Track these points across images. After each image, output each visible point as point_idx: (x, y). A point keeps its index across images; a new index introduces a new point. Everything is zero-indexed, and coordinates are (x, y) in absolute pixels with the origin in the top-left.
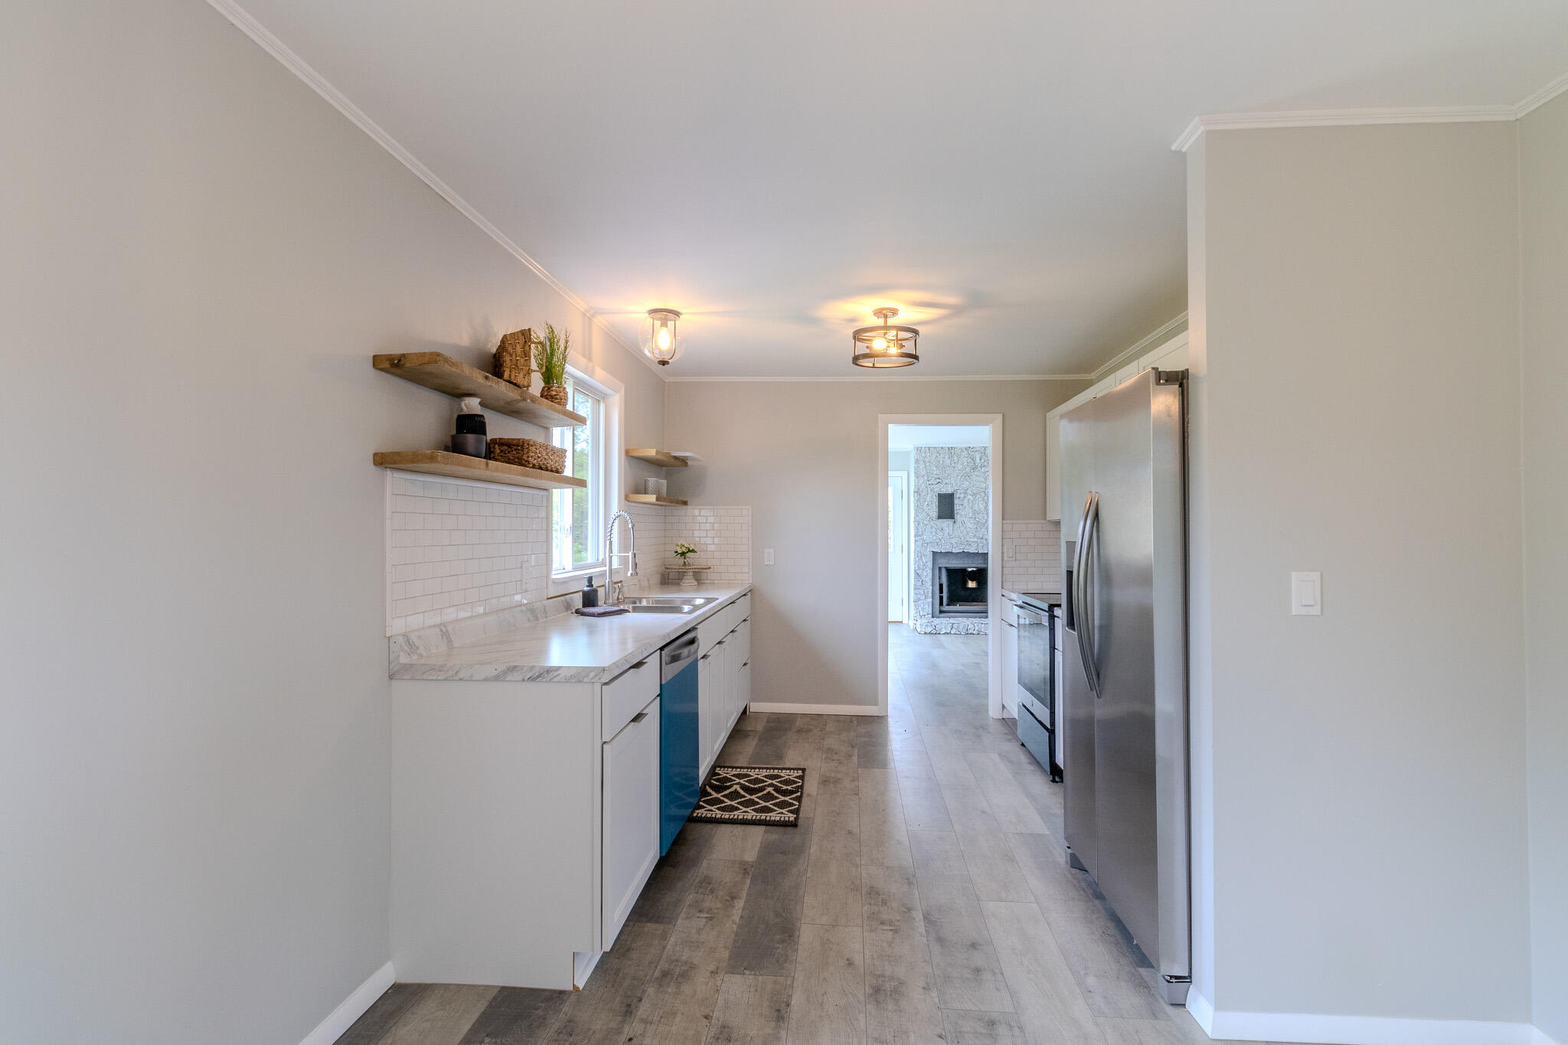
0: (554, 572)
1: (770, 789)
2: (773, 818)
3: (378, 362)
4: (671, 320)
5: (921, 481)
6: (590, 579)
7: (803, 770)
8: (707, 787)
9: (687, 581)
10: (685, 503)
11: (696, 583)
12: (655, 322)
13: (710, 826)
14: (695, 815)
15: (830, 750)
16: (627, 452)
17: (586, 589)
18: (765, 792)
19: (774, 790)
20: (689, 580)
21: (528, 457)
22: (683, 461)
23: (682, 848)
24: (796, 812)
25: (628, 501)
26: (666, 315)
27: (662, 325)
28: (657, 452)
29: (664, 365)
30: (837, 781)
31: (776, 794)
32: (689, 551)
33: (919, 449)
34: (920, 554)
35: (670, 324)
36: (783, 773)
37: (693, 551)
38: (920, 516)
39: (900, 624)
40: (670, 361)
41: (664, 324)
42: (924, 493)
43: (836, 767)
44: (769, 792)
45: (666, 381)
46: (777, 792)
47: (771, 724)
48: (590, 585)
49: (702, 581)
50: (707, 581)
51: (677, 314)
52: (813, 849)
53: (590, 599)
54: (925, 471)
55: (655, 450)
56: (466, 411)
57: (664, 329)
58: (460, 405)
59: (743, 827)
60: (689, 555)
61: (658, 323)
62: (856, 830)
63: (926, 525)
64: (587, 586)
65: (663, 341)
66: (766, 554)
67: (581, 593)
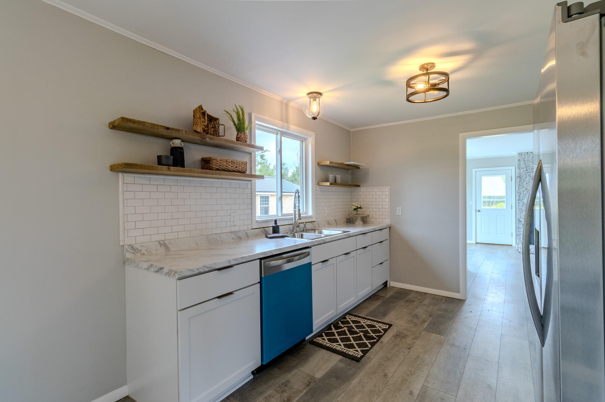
0: (257, 218)
1: (361, 334)
2: (349, 353)
3: (114, 126)
4: (317, 98)
5: (522, 171)
6: (276, 221)
7: (390, 325)
8: (332, 326)
9: (358, 222)
10: (359, 186)
11: (362, 223)
12: (311, 99)
13: (317, 348)
14: (314, 340)
15: (416, 316)
16: (318, 164)
17: (274, 225)
18: (358, 335)
19: (363, 335)
20: (359, 222)
21: (212, 165)
22: (357, 167)
23: (294, 358)
24: (365, 352)
25: (319, 185)
26: (316, 95)
27: (313, 100)
28: (330, 162)
29: (314, 119)
30: (405, 336)
31: (363, 338)
32: (358, 208)
33: (520, 154)
34: (521, 210)
35: (317, 100)
36: (377, 325)
37: (360, 208)
38: (521, 190)
39: (511, 246)
40: (317, 117)
41: (315, 100)
42: (524, 177)
43: (411, 327)
44: (360, 335)
45: (351, 131)
46: (364, 337)
47: (396, 295)
48: (276, 223)
49: (368, 222)
50: (370, 222)
51: (320, 94)
52: (355, 382)
53: (276, 230)
54: (524, 165)
55: (329, 162)
56: (173, 146)
57: (315, 102)
58: (170, 143)
59: (330, 353)
60: (359, 210)
61: (312, 100)
62: (390, 375)
63: (525, 194)
64: (275, 224)
65: (315, 108)
66: (397, 209)
67: (272, 228)
